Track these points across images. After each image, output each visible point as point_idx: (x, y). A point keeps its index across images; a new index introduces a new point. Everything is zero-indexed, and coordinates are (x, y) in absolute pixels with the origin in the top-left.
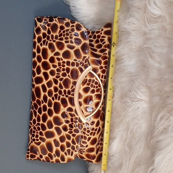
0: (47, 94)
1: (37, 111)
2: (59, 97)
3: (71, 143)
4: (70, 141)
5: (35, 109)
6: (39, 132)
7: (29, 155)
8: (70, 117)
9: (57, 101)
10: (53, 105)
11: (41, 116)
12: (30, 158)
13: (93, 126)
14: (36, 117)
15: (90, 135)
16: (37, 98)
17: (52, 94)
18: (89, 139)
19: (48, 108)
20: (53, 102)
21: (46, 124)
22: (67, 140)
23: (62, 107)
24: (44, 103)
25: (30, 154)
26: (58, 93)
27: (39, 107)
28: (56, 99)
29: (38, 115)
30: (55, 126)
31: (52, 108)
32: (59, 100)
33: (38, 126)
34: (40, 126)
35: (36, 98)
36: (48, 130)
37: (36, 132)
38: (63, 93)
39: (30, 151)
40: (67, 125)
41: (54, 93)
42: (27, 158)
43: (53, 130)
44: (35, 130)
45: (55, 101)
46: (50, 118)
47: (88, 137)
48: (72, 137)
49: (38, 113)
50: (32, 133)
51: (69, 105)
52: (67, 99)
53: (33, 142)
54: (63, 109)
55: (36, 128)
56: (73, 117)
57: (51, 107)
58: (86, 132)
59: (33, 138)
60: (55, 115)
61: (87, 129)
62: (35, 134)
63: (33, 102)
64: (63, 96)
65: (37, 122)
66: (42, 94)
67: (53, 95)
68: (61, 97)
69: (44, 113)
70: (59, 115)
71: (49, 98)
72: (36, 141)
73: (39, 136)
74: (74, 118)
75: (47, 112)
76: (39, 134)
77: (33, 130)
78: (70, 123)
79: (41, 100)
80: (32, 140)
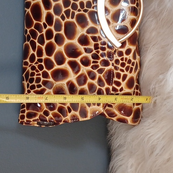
0: (52, 11)
1: (36, 41)
2: (73, 13)
3: (96, 84)
4: (95, 82)
5: (32, 38)
6: (41, 72)
7: (25, 114)
8: (92, 43)
9: (70, 20)
10: (63, 28)
11: (44, 47)
12: (26, 119)
13: (129, 56)
14: (34, 50)
15: (125, 71)
16: (35, 22)
17: (60, 10)
18: (125, 77)
19: (55, 33)
20: (63, 23)
21: (52, 58)
22: (89, 80)
23: (78, 28)
24: (48, 27)
25: (26, 112)
26: (70, 8)
27: (39, 34)
28: (68, 17)
29: (39, 46)
30: (68, 59)
31: (62, 32)
32: (72, 18)
33: (40, 63)
34: (43, 64)
35: (33, 22)
36: (56, 67)
37: (36, 73)
38: (79, 8)
39: (25, 108)
40: (89, 56)
41: (64, 9)
42: (20, 120)
43: (66, 66)
44: (34, 71)
45: (67, 20)
46: (60, 47)
47: (122, 74)
48: (98, 75)
49: (38, 44)
50: (30, 77)
51: (91, 24)
52: (87, 14)
53: (32, 91)
54: (80, 31)
55: (37, 67)
56: (97, 41)
57: (60, 31)
58: (119, 66)
59: (30, 85)
60: (67, 41)
61: (121, 62)
62: (35, 77)
63: (28, 30)
64: (79, 10)
65: (37, 58)
66: (44, 12)
67: (63, 13)
68: (77, 13)
69: (48, 41)
70: (75, 41)
71: (55, 17)
72: (36, 89)
73: (42, 79)
74: (99, 42)
75: (53, 40)
76: (41, 76)
77: (30, 72)
78: (94, 52)
79: (42, 23)
80: (29, 89)
